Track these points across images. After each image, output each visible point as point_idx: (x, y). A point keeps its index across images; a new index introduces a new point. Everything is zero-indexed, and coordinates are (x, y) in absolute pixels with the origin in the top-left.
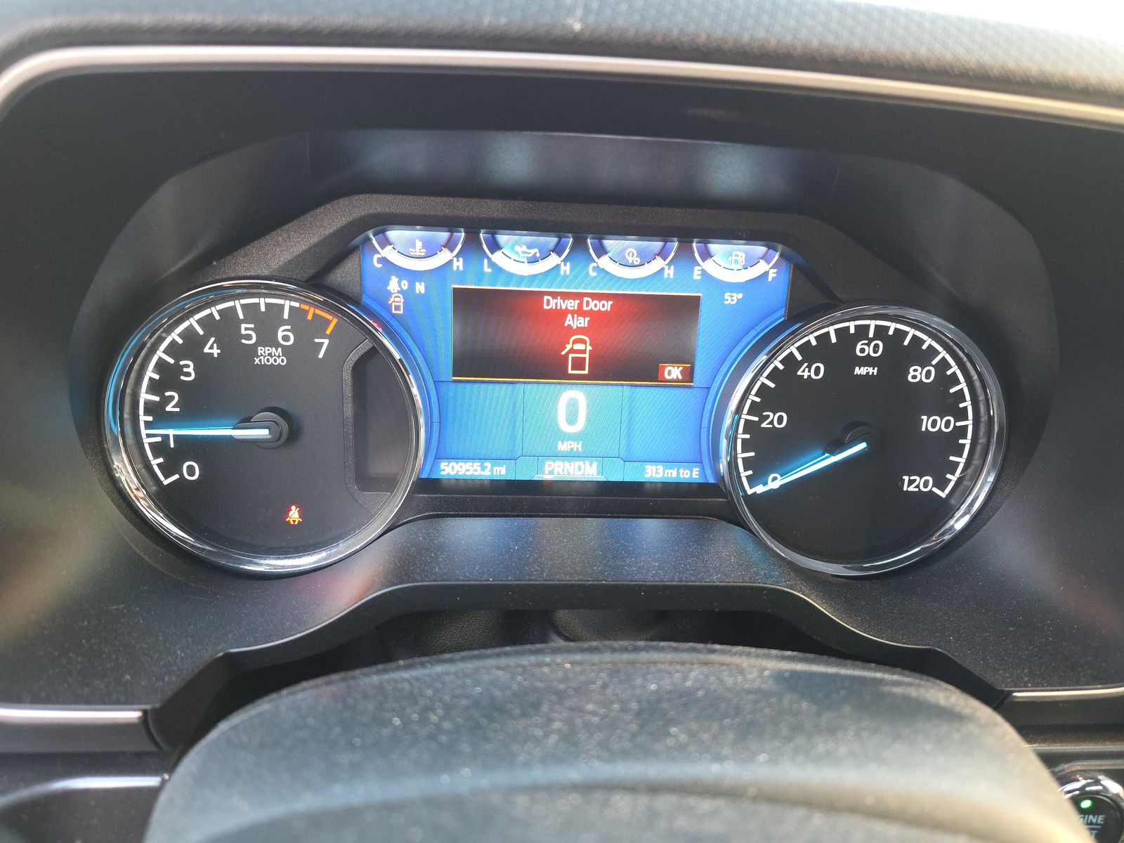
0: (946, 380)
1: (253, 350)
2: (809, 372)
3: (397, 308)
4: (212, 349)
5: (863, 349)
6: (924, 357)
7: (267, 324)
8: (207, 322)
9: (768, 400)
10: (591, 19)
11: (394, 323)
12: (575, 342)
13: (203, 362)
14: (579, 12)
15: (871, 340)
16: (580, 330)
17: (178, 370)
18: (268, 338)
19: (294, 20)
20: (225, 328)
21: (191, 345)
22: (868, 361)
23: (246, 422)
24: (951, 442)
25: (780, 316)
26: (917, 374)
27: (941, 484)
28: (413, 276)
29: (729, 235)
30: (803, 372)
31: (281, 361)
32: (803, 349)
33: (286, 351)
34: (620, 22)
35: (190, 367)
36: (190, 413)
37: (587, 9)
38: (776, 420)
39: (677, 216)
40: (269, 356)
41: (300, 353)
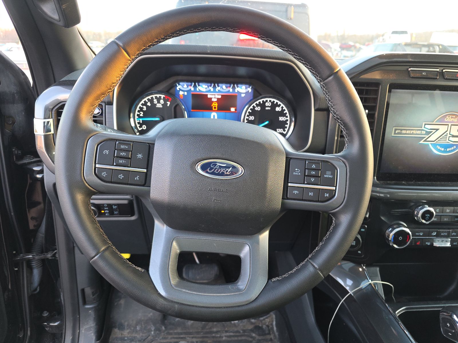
0: (283, 110)
1: (156, 104)
2: (258, 109)
3: (182, 97)
4: (149, 104)
5: (267, 104)
6: (279, 106)
7: (159, 99)
8: (148, 99)
9: (250, 114)
10: (211, 51)
11: (181, 100)
12: (214, 103)
13: (147, 106)
14: (209, 50)
15: (268, 103)
16: (215, 102)
17: (143, 108)
18: (159, 102)
19: (165, 51)
20: (151, 100)
21: (145, 104)
22: (268, 106)
23: (155, 117)
24: (285, 122)
25: (252, 98)
26: (278, 109)
27: (284, 131)
28: (184, 91)
29: (242, 83)
30: (256, 109)
31: (161, 106)
32: (256, 104)
33: (162, 105)
34: (214, 51)
35: (145, 108)
36: (145, 116)
37: (210, 50)
38: (252, 118)
39: (231, 80)
40: (159, 106)
41: (165, 105)
